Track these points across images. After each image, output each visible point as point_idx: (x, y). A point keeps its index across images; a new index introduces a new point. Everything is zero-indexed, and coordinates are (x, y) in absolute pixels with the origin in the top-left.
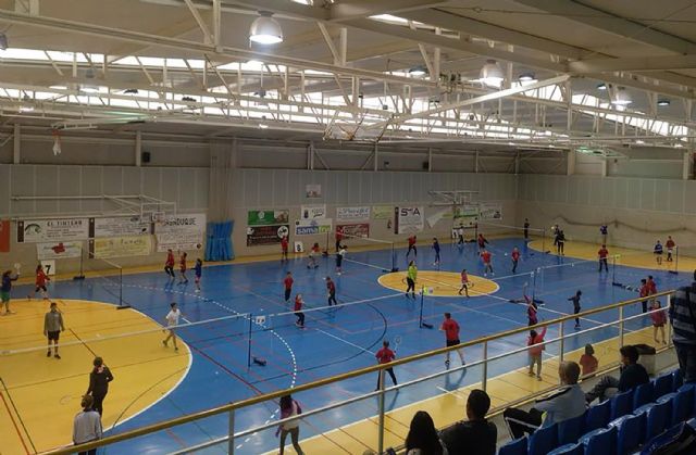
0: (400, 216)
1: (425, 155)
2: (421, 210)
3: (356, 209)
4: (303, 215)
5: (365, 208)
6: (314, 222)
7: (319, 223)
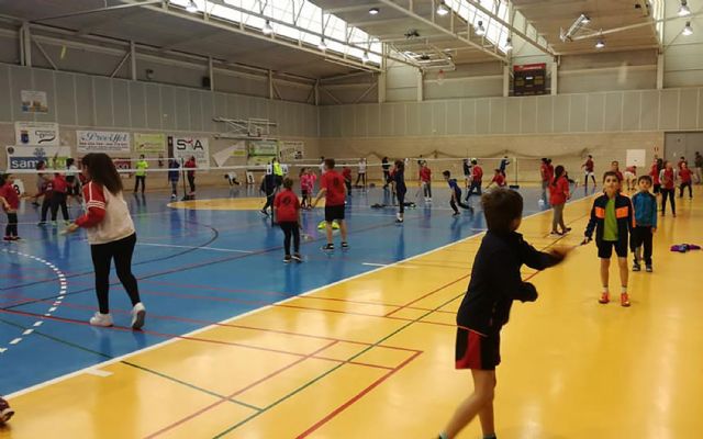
0: (175, 149)
1: (203, 67)
2: (205, 142)
3: (108, 134)
4: (19, 137)
5: (122, 134)
6: (39, 152)
7: (49, 153)
